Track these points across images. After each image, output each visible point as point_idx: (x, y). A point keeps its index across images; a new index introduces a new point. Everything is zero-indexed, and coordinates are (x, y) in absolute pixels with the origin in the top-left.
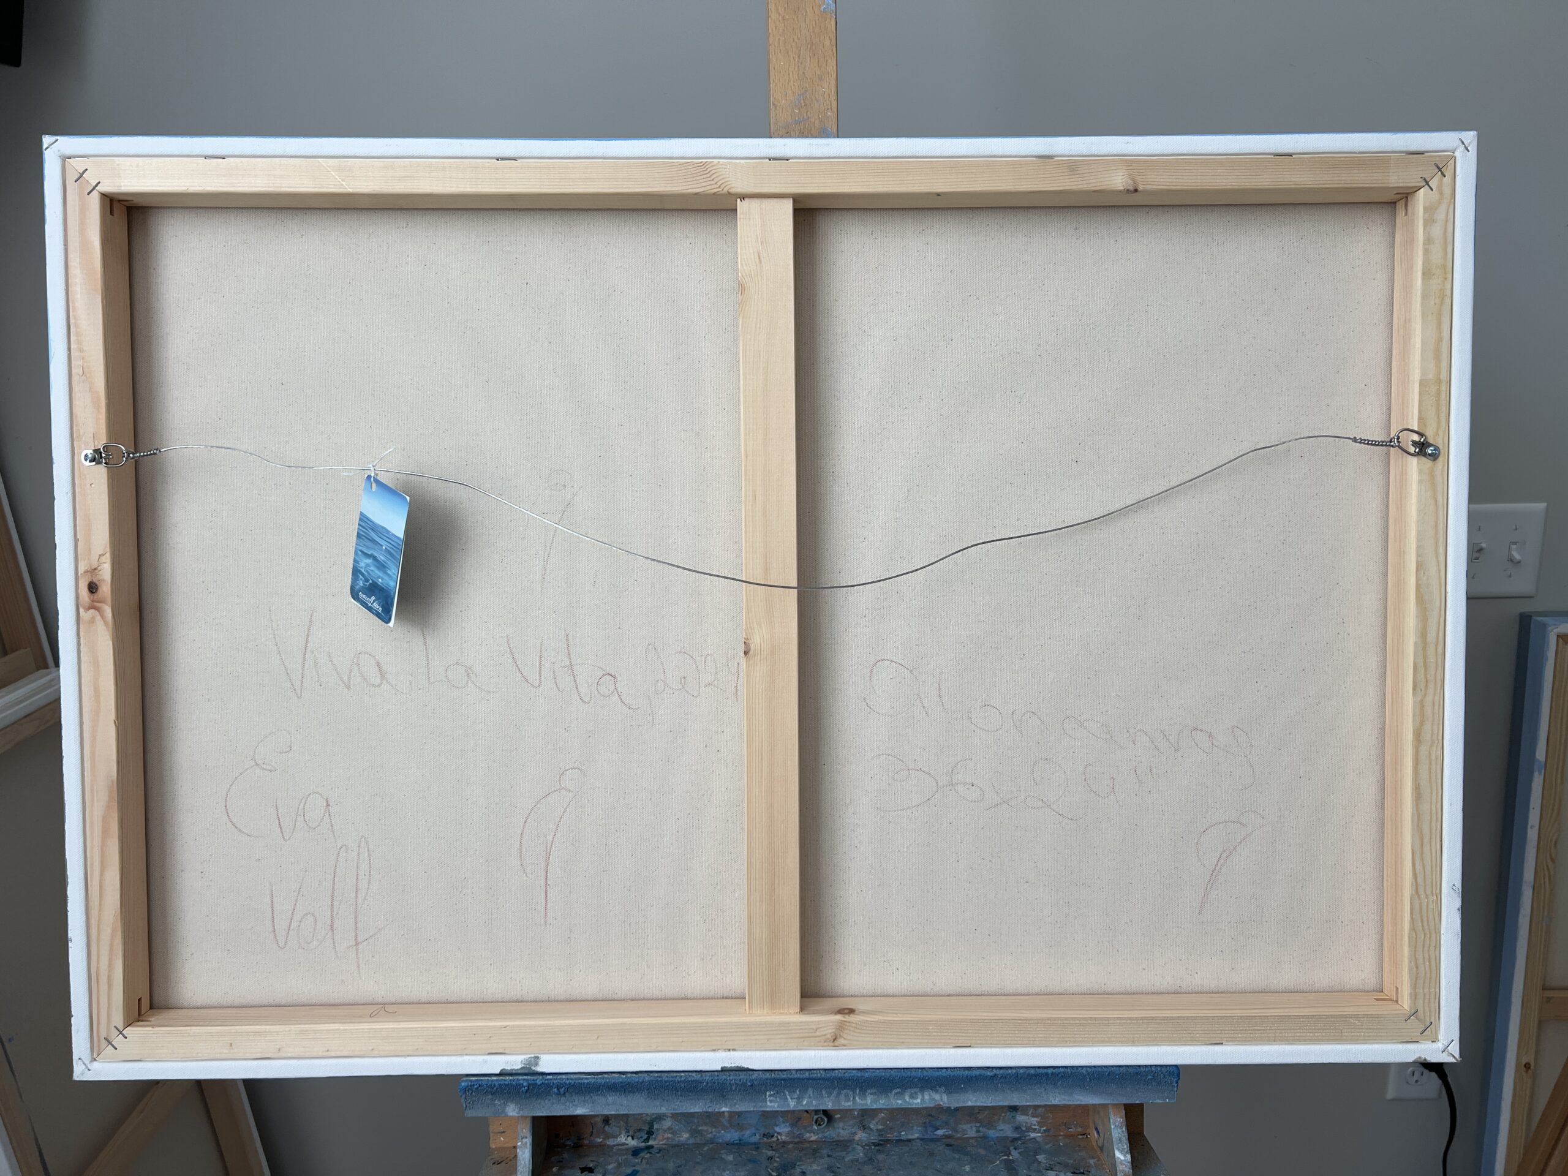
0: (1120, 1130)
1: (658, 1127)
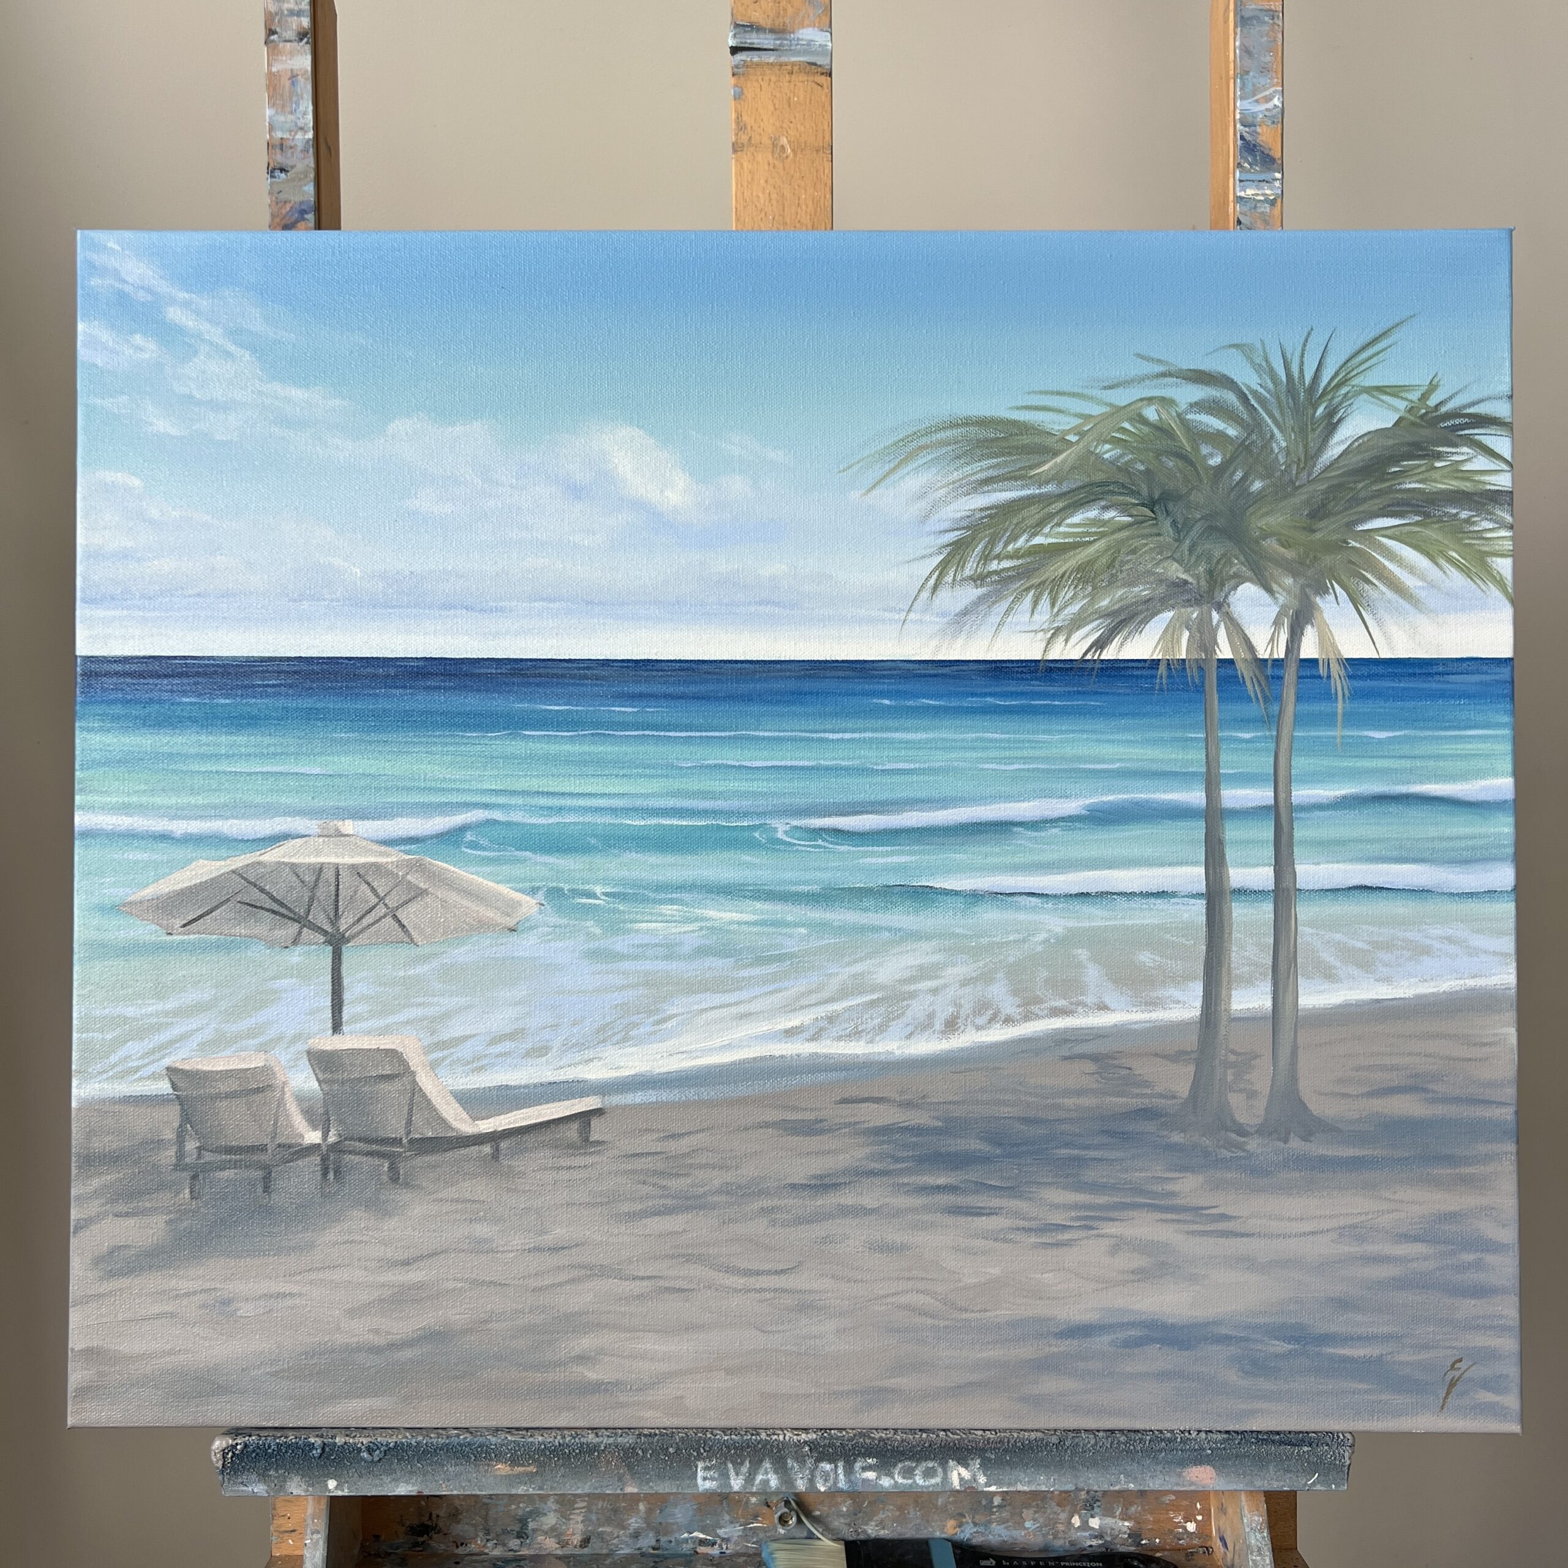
0: (1259, 1536)
1: (535, 1527)
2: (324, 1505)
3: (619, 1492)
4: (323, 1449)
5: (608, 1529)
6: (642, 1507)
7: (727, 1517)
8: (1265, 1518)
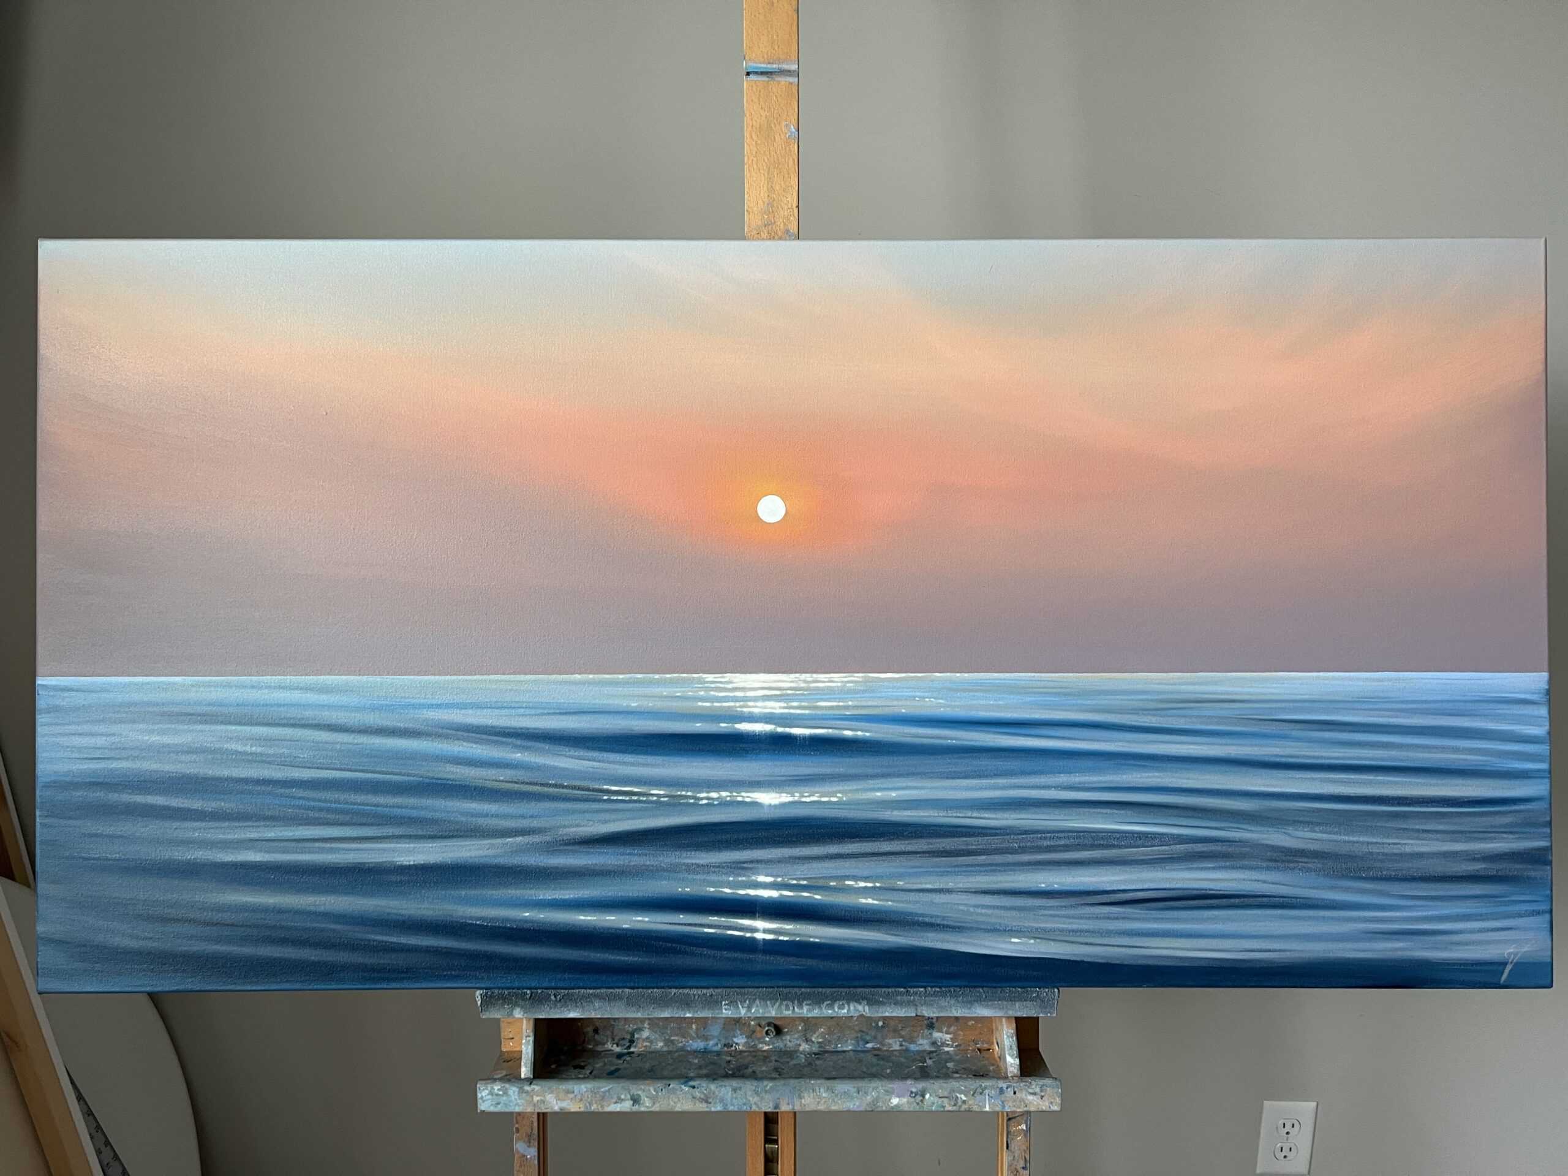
0: (1011, 1039)
1: (638, 1037)
2: (532, 1023)
3: (682, 1016)
4: (531, 996)
5: (676, 1038)
6: (694, 1026)
7: (739, 1032)
8: (1015, 1030)
